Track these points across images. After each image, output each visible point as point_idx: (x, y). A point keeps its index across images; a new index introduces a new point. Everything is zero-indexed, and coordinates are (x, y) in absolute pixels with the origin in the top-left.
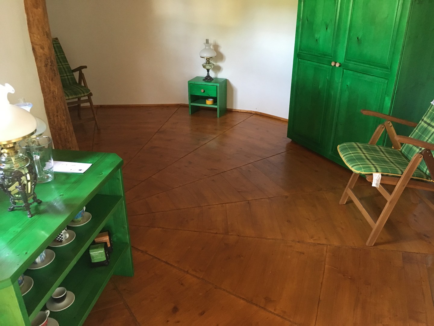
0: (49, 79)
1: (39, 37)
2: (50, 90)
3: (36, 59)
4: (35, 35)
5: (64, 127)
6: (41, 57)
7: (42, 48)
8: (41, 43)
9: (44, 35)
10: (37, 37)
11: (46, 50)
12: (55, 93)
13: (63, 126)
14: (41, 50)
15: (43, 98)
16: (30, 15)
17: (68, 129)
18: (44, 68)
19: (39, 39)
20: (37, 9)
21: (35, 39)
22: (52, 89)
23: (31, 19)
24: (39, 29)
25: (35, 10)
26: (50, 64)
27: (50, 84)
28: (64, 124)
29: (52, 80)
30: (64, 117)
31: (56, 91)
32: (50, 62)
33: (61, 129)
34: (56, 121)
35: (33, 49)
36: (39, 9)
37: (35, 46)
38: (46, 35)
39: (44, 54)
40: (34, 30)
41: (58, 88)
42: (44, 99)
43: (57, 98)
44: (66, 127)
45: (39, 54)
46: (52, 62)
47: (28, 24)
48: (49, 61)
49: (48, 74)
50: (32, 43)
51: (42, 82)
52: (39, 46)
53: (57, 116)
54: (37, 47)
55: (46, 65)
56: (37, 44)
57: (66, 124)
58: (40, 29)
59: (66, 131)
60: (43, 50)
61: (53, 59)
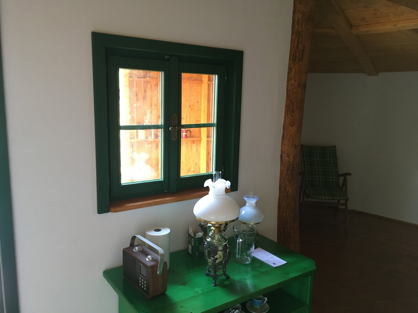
0: (287, 181)
1: (288, 148)
2: (286, 190)
3: (281, 164)
4: (285, 146)
6: (285, 163)
7: (289, 156)
8: (288, 153)
9: (293, 147)
11: (291, 159)
12: (289, 193)
13: (289, 222)
15: (278, 195)
16: (286, 130)
17: (292, 225)
18: (285, 171)
21: (285, 148)
23: (285, 134)
24: (289, 142)
25: (290, 128)
26: (291, 169)
27: (287, 185)
28: (290, 220)
29: (289, 182)
30: (291, 214)
31: (291, 191)
33: (286, 224)
34: (284, 216)
35: (281, 156)
36: (294, 127)
37: (283, 154)
39: (289, 161)
40: (286, 142)
43: (289, 197)
44: (291, 223)
45: (284, 161)
46: (293, 168)
47: (283, 137)
48: (291, 167)
49: (288, 177)
50: (281, 151)
51: (281, 182)
52: (286, 155)
53: (286, 212)
54: (284, 155)
55: (288, 170)
56: (285, 153)
57: (292, 221)
58: (291, 142)
59: (291, 227)
60: (288, 158)
61: (295, 166)
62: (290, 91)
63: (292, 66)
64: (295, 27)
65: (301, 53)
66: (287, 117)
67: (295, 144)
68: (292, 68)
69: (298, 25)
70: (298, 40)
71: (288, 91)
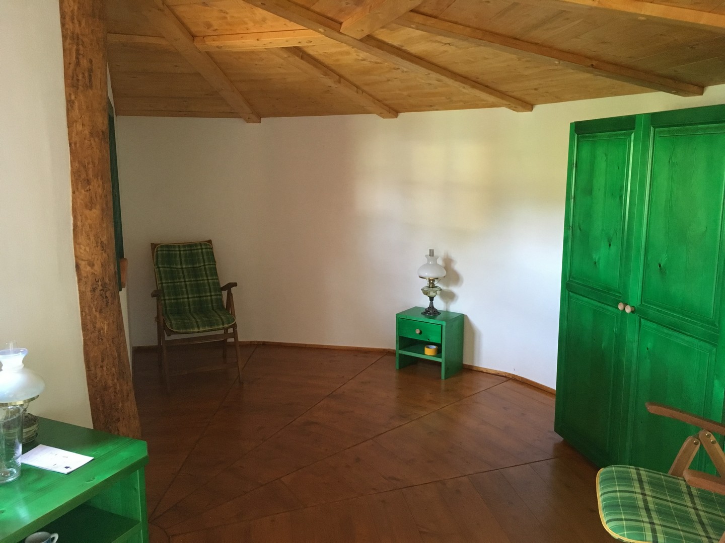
0: (96, 311)
1: (88, 249)
2: (95, 327)
3: (79, 280)
4: (81, 246)
5: (111, 385)
6: (87, 277)
7: (92, 265)
8: (90, 258)
9: (97, 247)
10: (85, 250)
11: (98, 268)
12: (102, 331)
13: (110, 383)
14: (89, 268)
15: (82, 339)
16: (79, 218)
17: (118, 388)
18: (90, 293)
19: (87, 252)
20: (91, 210)
21: (82, 251)
22: (98, 326)
23: (79, 223)
24: (90, 238)
25: (87, 212)
26: (100, 288)
27: (96, 317)
28: (113, 380)
29: (101, 312)
30: (113, 369)
31: (106, 328)
32: (102, 285)
33: (106, 388)
34: (99, 375)
35: (77, 266)
36: (94, 210)
37: (80, 262)
38: (99, 247)
39: (93, 274)
40: (82, 239)
41: (108, 325)
42: (84, 340)
43: (105, 339)
44: (115, 385)
45: (84, 274)
46: (104, 285)
47: (74, 230)
48: (100, 283)
49: (95, 303)
50: (76, 257)
51: (84, 315)
52: (86, 262)
53: (102, 367)
54: (83, 264)
55: (94, 290)
56: (84, 258)
57: (115, 381)
58: (92, 238)
59: (115, 392)
60: (92, 268)
61: (107, 281)
62: (75, 144)
63: (73, 97)
64: (67, 26)
65: (86, 75)
66: (77, 193)
67: (102, 242)
68: (73, 102)
69: (73, 22)
70: (77, 50)
71: (73, 145)
